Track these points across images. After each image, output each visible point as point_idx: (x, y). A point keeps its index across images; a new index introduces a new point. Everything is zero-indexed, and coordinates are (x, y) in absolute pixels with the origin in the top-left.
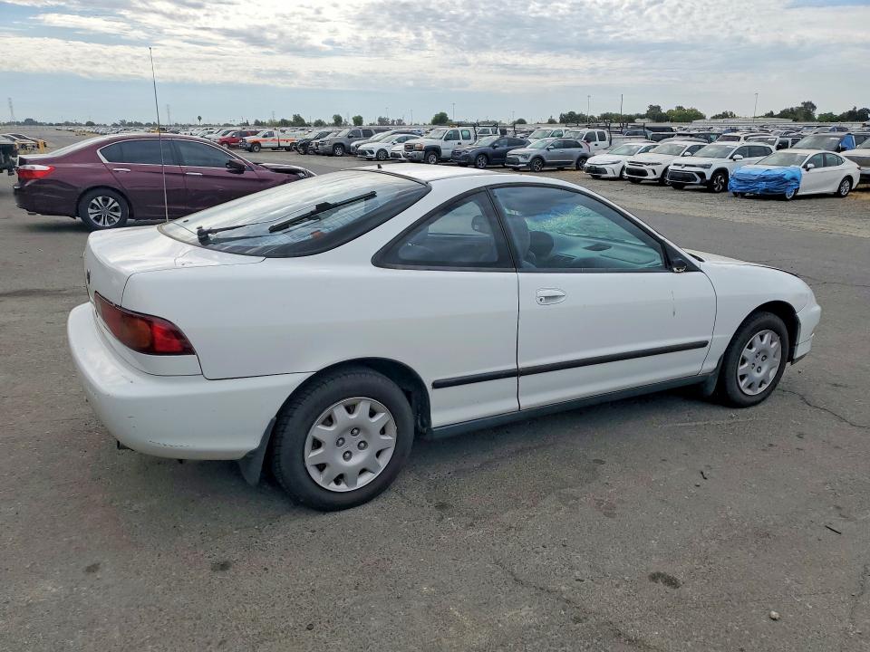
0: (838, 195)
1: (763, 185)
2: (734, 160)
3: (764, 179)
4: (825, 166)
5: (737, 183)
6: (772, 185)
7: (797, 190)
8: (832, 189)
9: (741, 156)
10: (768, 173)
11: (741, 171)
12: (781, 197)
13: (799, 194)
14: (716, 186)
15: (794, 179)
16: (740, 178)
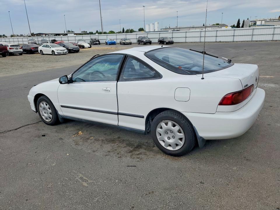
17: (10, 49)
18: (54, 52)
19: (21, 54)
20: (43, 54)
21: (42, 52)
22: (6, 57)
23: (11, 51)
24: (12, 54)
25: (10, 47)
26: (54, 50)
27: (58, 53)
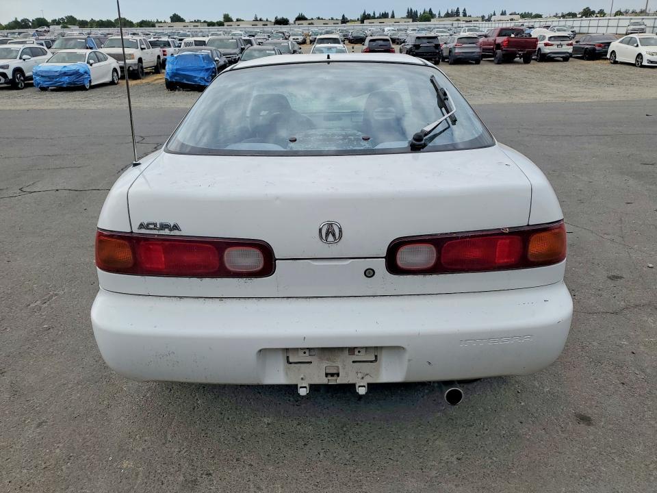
0: (112, 83)
1: (66, 79)
2: (24, 60)
3: (65, 74)
4: (99, 61)
5: (43, 79)
6: (73, 78)
7: (90, 81)
8: (108, 79)
9: (28, 57)
10: (66, 69)
11: (41, 69)
12: (82, 88)
13: (93, 84)
14: (18, 83)
15: (86, 72)
16: (44, 74)
17: (546, 45)
18: (642, 58)
19: (566, 58)
20: (616, 62)
21: (615, 57)
22: (529, 63)
23: (547, 50)
24: (545, 58)
25: (547, 42)
26: (644, 53)
27: (652, 62)
